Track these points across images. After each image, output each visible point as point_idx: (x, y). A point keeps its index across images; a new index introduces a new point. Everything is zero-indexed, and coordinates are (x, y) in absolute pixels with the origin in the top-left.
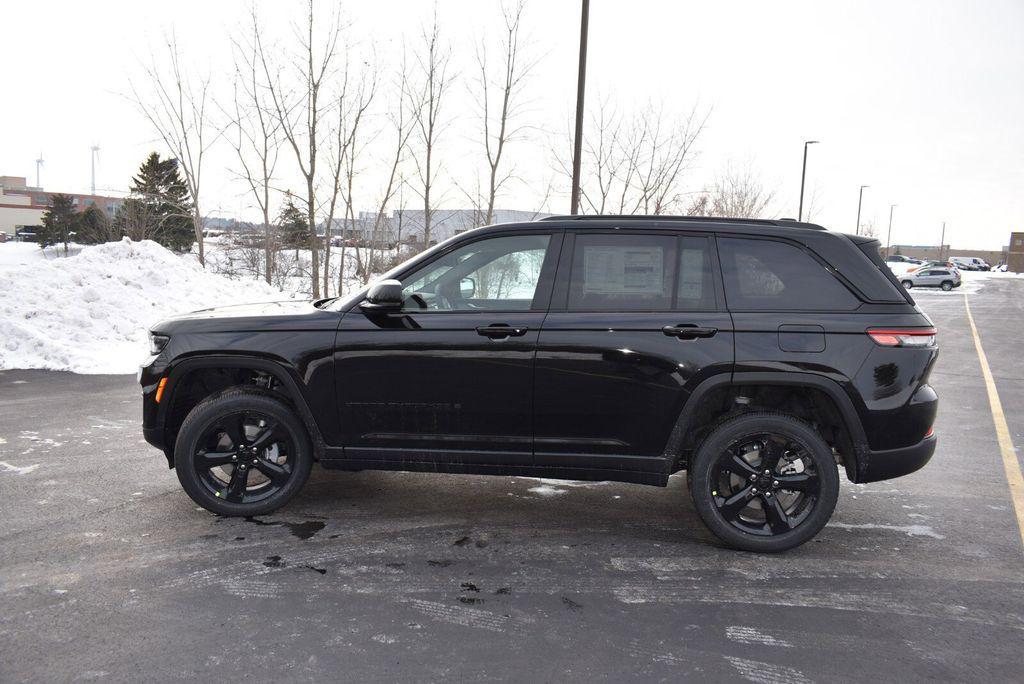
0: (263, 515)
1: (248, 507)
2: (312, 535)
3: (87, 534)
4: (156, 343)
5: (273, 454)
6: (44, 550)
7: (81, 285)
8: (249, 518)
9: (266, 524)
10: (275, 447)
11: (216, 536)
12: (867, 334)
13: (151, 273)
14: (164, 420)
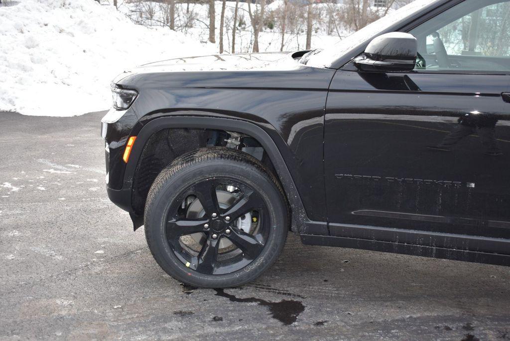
0: (233, 288)
1: (219, 279)
2: (294, 320)
3: (58, 302)
4: (122, 96)
5: (245, 224)
6: (18, 320)
7: (22, 32)
8: (220, 291)
9: (240, 300)
10: (248, 216)
11: (191, 313)
13: (81, 22)
14: (131, 182)
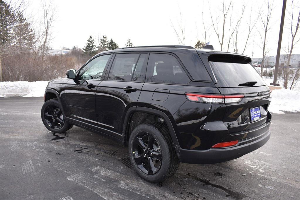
10: (62, 115)
12: (185, 95)
